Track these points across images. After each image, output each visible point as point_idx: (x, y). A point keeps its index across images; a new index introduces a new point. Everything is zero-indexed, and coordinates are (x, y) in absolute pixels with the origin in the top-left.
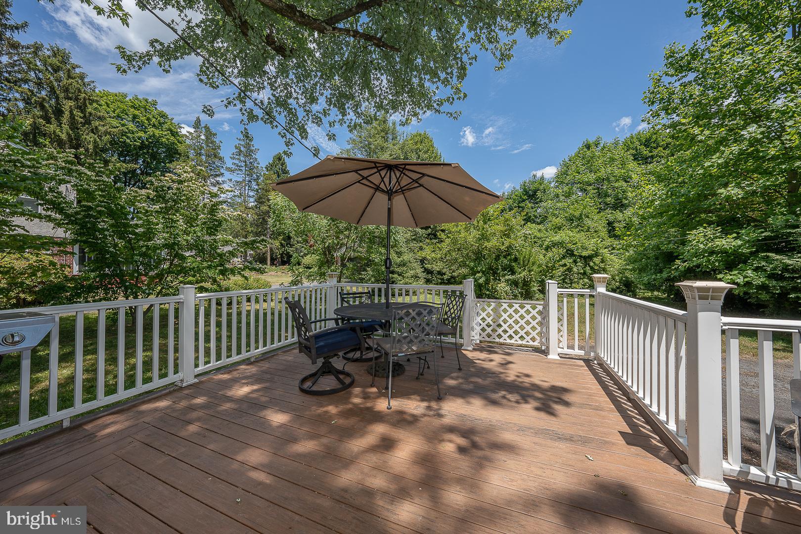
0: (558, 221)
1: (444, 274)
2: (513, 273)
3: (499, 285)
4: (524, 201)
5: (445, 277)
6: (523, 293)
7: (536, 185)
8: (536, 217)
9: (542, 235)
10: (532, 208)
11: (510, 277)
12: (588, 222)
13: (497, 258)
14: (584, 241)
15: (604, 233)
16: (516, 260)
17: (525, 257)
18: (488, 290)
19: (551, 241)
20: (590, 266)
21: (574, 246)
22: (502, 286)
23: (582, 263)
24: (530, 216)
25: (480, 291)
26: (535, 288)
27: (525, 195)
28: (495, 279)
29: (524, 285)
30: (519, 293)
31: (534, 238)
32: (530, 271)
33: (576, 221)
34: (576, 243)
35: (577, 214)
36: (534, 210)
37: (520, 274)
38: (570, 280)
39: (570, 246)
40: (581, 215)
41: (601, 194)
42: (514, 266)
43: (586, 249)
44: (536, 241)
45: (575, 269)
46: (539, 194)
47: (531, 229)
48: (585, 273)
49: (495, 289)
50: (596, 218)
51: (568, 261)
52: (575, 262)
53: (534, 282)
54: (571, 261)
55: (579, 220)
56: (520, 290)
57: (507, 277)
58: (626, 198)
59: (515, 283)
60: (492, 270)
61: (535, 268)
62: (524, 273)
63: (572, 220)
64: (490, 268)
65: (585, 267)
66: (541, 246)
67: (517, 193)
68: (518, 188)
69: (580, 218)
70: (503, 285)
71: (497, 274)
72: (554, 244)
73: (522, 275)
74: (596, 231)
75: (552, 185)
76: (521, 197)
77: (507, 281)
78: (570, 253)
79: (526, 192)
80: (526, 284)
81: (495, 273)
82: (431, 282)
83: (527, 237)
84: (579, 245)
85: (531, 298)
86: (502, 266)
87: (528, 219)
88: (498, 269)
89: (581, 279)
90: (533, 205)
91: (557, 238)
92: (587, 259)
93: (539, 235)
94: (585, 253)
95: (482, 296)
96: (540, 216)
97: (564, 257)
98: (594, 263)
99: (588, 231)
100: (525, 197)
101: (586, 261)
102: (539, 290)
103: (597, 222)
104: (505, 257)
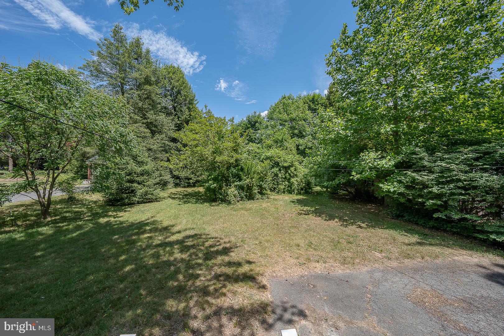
0: (269, 142)
1: (191, 179)
2: (240, 180)
3: (230, 190)
4: (248, 128)
5: (191, 181)
6: (247, 195)
7: (256, 118)
8: (255, 139)
9: (260, 151)
10: (253, 133)
11: (238, 183)
12: (285, 143)
13: (228, 168)
14: (285, 156)
15: (295, 151)
16: (242, 169)
17: (248, 167)
18: (221, 194)
19: (265, 156)
20: (288, 173)
21: (280, 160)
22: (232, 191)
23: (284, 171)
24: (252, 139)
25: (215, 195)
26: (256, 190)
27: (249, 124)
28: (227, 185)
29: (248, 189)
30: (245, 195)
31: (255, 153)
32: (252, 179)
33: (279, 143)
34: (281, 158)
35: (280, 138)
36: (255, 134)
37: (245, 180)
38: (277, 182)
39: (277, 159)
40: (282, 139)
41: (293, 128)
42: (241, 174)
43: (286, 161)
44: (256, 156)
45: (280, 175)
46: (257, 125)
47: (253, 147)
48: (285, 178)
49: (227, 193)
50: (290, 141)
51: (275, 170)
52: (280, 170)
53: (255, 186)
54: (277, 169)
55: (281, 142)
56: (245, 194)
57: (236, 183)
58: (305, 131)
59: (241, 188)
60: (225, 177)
61: (255, 175)
62: (248, 180)
63: (278, 142)
64: (223, 176)
65: (285, 174)
66: (259, 159)
67: (244, 123)
68: (245, 119)
69: (282, 141)
70: (233, 189)
71: (228, 180)
72: (267, 158)
73: (246, 181)
74: (291, 150)
75: (266, 120)
76: (247, 125)
77: (236, 186)
78: (277, 164)
79: (250, 122)
80: (249, 188)
81: (227, 180)
82: (180, 185)
83: (250, 152)
84: (282, 159)
85: (253, 199)
86: (232, 174)
87: (251, 140)
88: (229, 177)
89: (283, 181)
90: (254, 132)
91: (269, 154)
92: (287, 168)
93: (258, 151)
94: (286, 165)
95: (216, 199)
96: (258, 139)
97: (273, 167)
98: (291, 171)
99: (286, 149)
100: (249, 126)
101: (286, 170)
102: (258, 192)
103: (291, 144)
104: (234, 167)
